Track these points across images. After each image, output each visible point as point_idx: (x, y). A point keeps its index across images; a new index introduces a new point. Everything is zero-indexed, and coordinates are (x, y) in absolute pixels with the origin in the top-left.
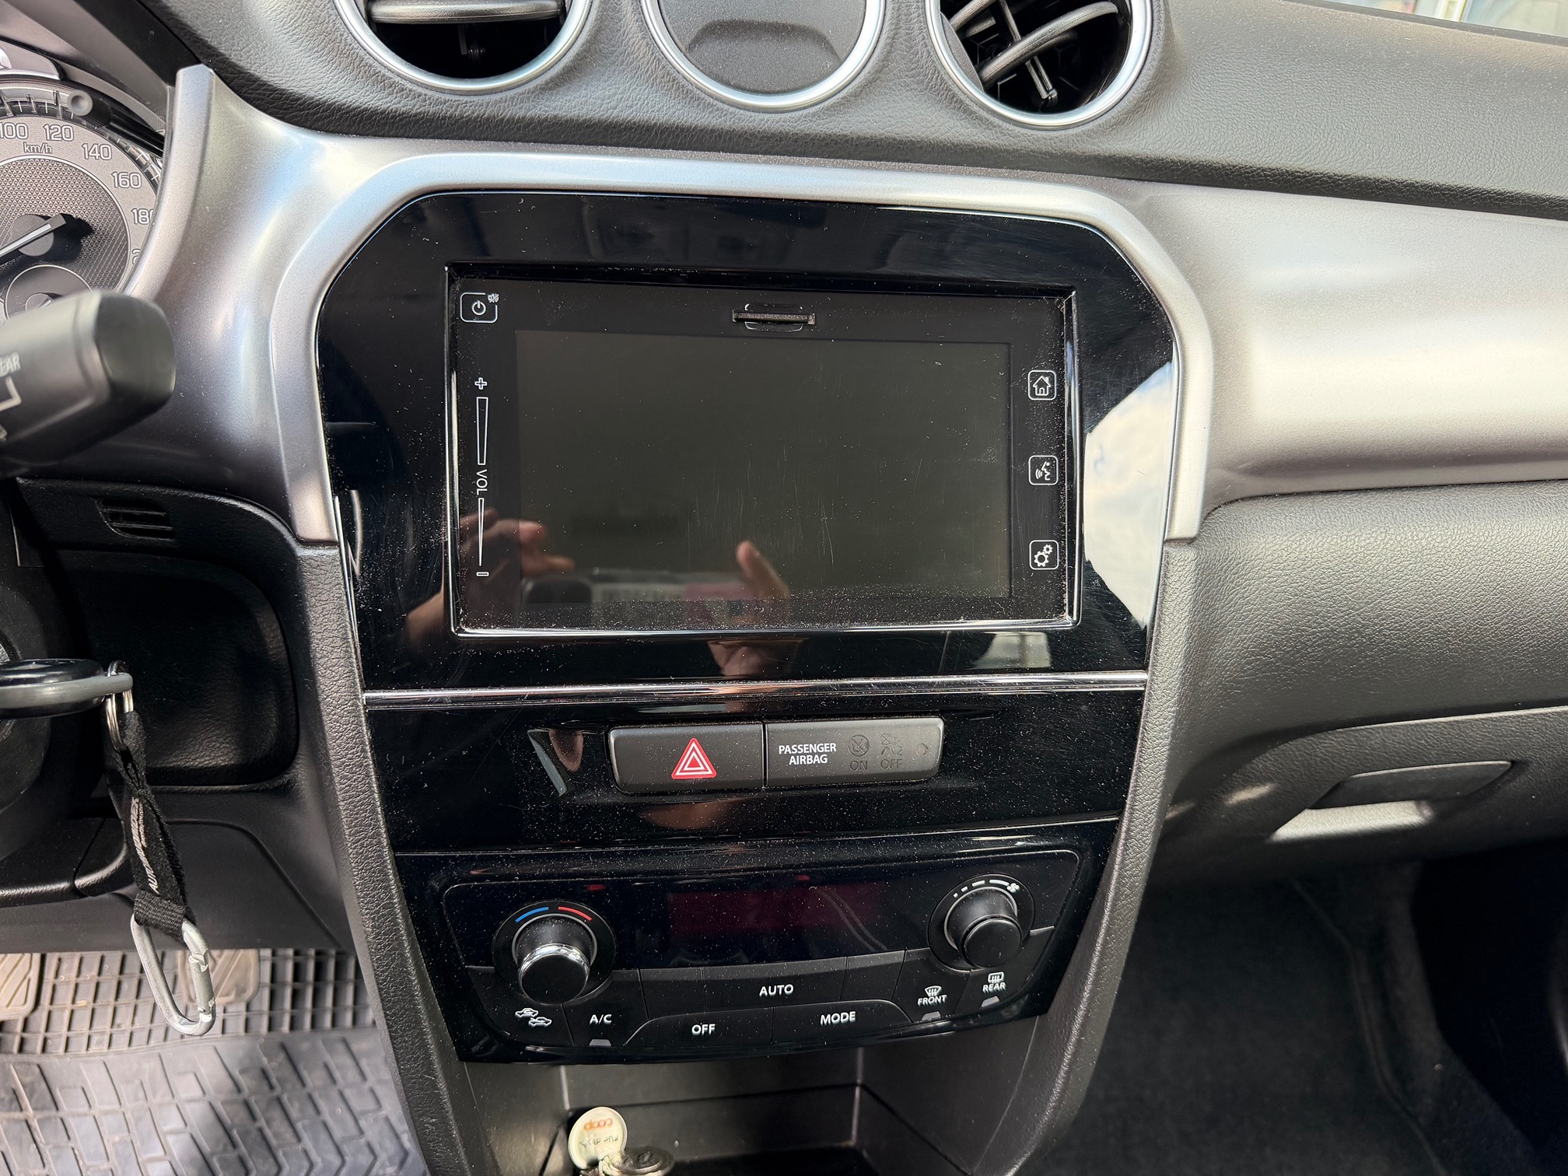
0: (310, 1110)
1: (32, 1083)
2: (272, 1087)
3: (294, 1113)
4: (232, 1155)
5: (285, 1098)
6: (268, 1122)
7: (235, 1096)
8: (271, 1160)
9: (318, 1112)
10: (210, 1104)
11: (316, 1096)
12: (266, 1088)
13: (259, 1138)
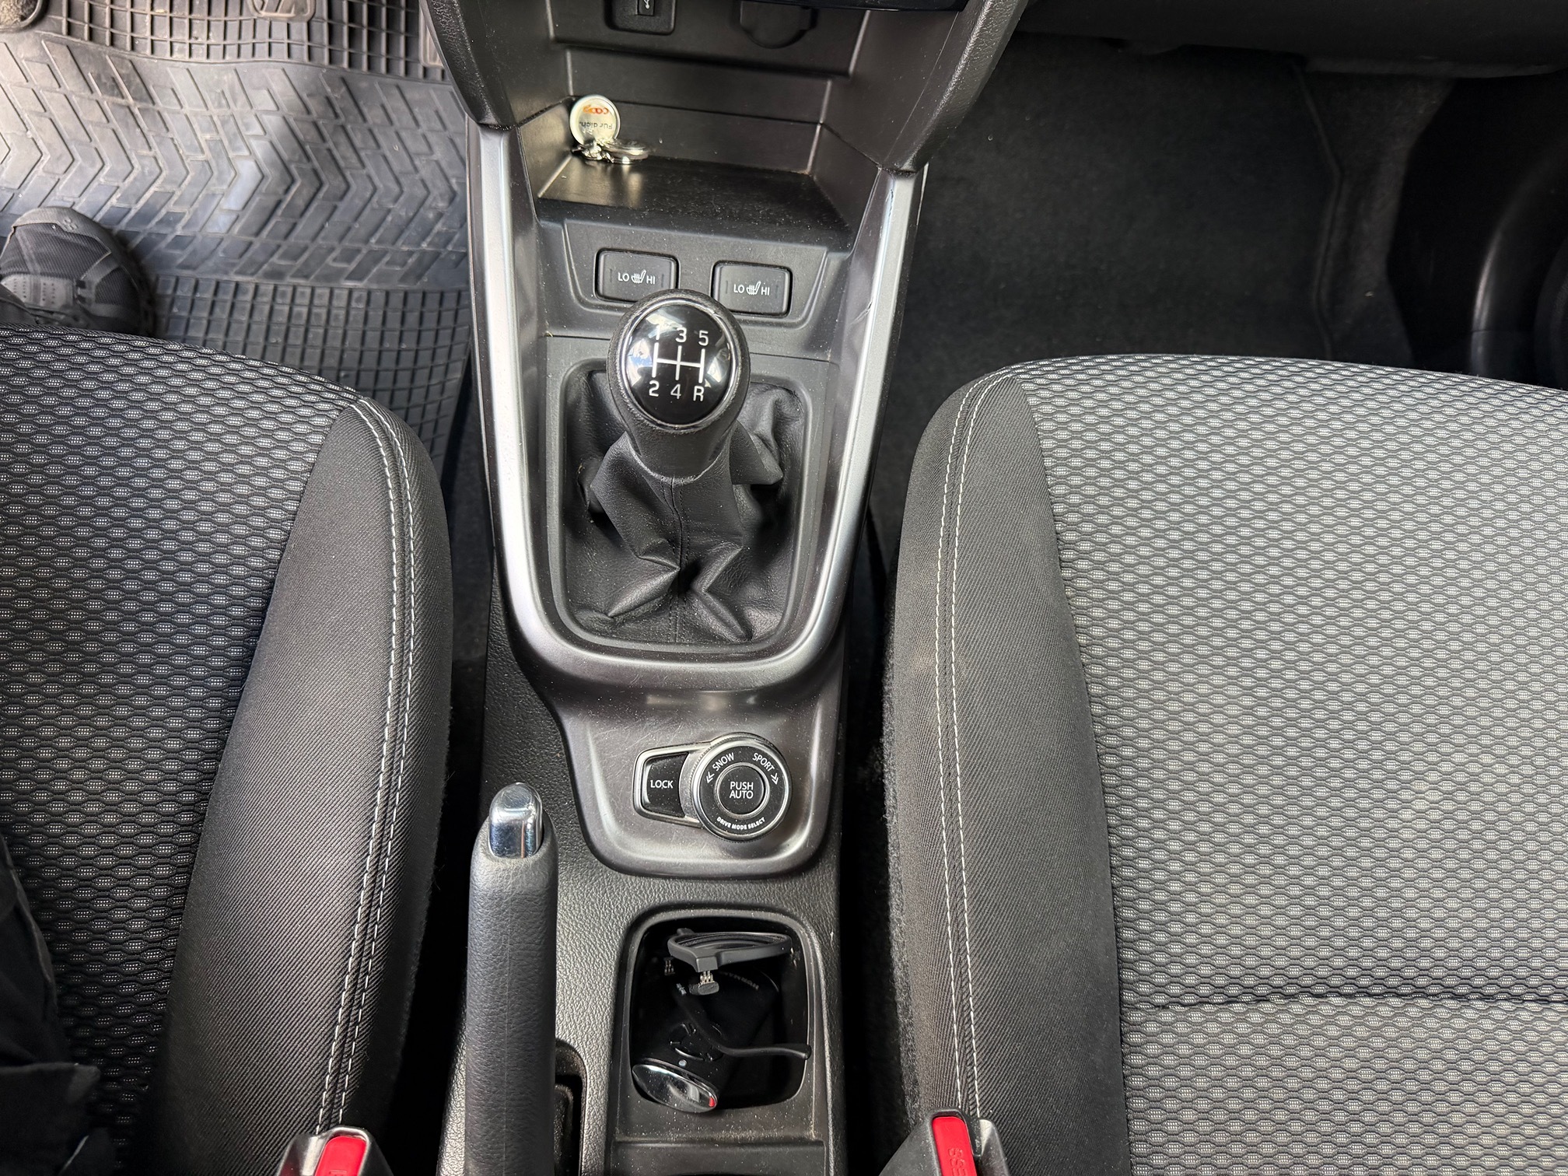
0: (372, 143)
1: (128, 75)
2: (336, 116)
3: (358, 143)
4: (307, 167)
5: (349, 127)
6: (336, 145)
7: (305, 116)
8: (340, 178)
9: (378, 146)
10: (284, 118)
11: (376, 131)
12: (332, 115)
13: (329, 158)
